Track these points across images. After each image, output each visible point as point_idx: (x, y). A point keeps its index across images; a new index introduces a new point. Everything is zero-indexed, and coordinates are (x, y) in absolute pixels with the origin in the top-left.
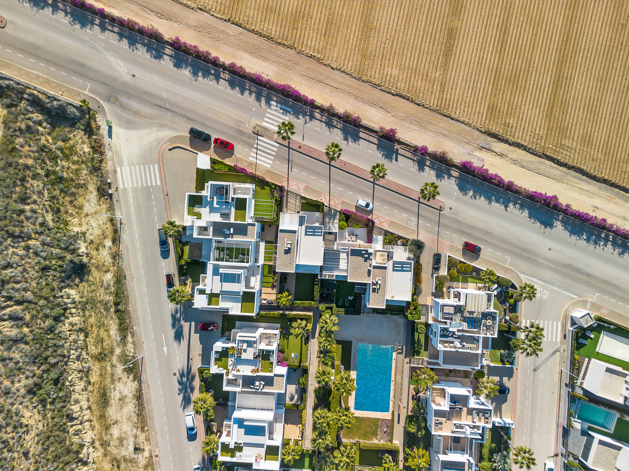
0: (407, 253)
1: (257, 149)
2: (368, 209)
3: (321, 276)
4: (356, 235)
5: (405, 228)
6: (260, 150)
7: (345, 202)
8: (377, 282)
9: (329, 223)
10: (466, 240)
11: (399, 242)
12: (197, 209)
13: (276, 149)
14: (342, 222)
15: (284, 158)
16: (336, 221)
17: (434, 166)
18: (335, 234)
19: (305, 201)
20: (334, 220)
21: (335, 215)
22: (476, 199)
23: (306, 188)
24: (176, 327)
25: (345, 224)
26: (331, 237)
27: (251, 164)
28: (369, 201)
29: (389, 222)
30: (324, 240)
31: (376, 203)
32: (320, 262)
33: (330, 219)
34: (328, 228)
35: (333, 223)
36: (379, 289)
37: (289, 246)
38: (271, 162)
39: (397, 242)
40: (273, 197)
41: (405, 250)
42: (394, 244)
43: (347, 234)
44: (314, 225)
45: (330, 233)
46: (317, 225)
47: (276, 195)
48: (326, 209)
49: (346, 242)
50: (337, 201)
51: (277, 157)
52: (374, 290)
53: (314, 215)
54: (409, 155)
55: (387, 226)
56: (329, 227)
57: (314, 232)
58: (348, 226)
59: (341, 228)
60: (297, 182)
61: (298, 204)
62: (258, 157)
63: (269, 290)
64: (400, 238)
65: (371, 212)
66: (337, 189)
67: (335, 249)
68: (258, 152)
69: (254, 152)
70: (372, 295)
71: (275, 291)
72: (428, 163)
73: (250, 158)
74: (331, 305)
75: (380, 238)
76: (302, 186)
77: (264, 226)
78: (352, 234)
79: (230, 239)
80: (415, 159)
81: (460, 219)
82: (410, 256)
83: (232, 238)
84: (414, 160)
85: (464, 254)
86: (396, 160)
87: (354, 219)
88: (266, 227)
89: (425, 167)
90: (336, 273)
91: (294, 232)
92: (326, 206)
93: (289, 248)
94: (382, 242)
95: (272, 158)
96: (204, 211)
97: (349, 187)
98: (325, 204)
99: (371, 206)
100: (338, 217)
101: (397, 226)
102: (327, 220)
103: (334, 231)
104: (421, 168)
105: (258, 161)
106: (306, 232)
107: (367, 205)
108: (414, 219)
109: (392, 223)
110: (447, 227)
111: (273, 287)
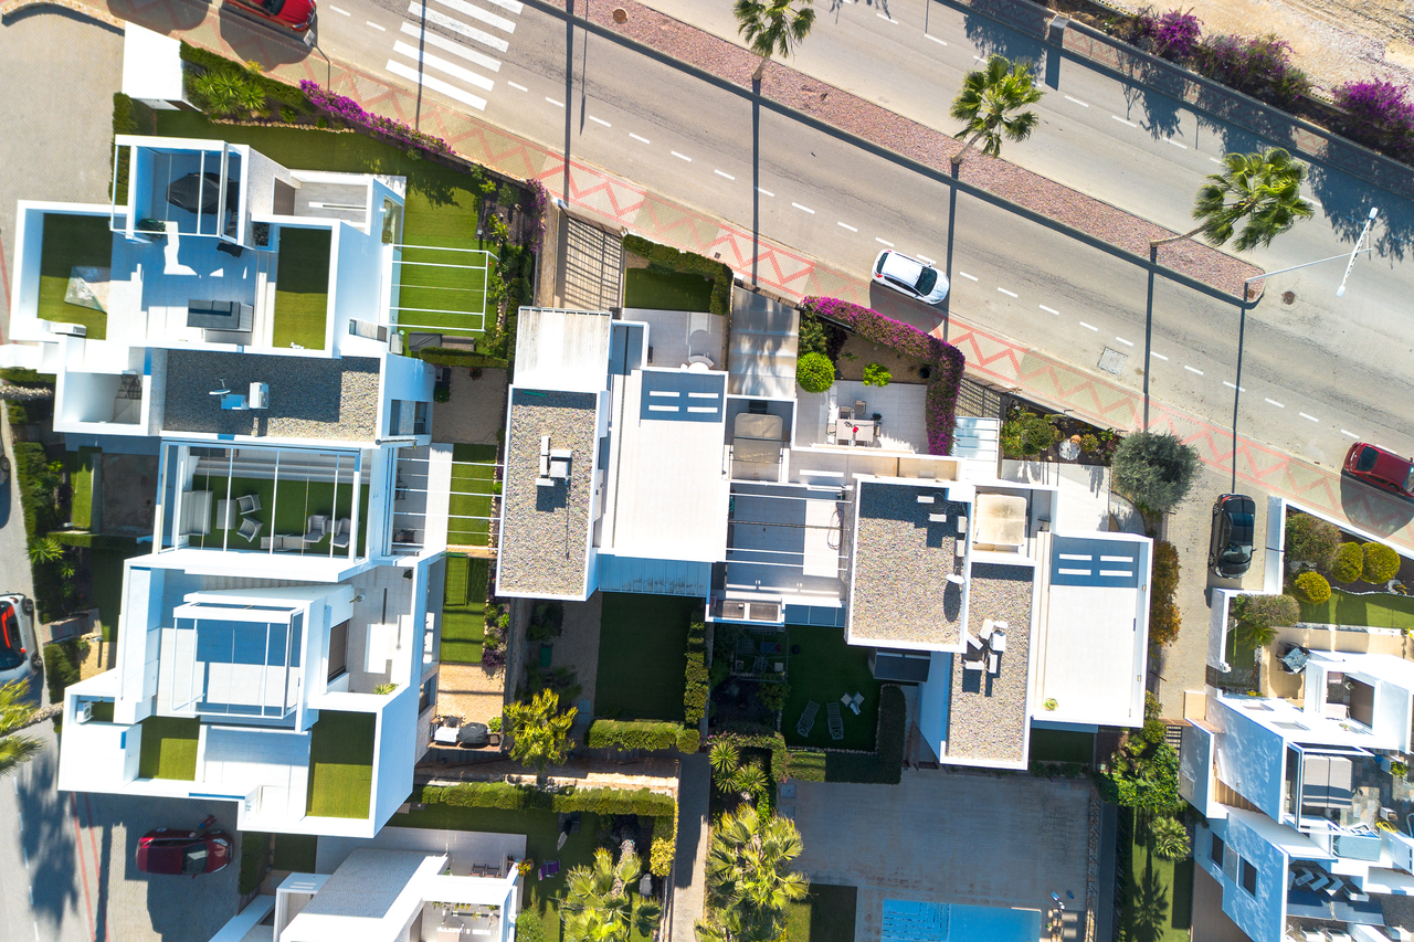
0: (1104, 495)
1: (423, 23)
2: (930, 298)
3: (717, 611)
4: (877, 417)
5: (1090, 384)
6: (436, 29)
7: (824, 268)
8: (986, 644)
9: (753, 359)
10: (1357, 438)
11: (1066, 445)
12: (82, 289)
13: (509, 26)
14: (812, 356)
15: (549, 68)
16: (788, 351)
17: (1217, 106)
18: (783, 410)
19: (642, 264)
20: (777, 346)
21: (782, 323)
22: (1400, 254)
23: (650, 203)
24: (42, 850)
25: (827, 363)
26: (763, 426)
27: (394, 91)
28: (935, 262)
29: (1019, 355)
30: (730, 437)
31: (962, 273)
32: (711, 547)
33: (758, 344)
34: (748, 383)
35: (772, 359)
36: (997, 675)
37: (559, 470)
38: (487, 84)
39: (1057, 448)
40: (493, 240)
41: (1096, 483)
42: (1044, 458)
43: (834, 412)
44: (684, 369)
45: (760, 407)
46: (699, 368)
47: (502, 227)
48: (738, 297)
49: (828, 447)
50: (787, 265)
51: (518, 60)
52: (971, 681)
53: (684, 326)
54: (1109, 57)
55: (1010, 373)
56: (755, 377)
57: (684, 402)
58: (838, 376)
59: (806, 383)
60: (607, 175)
61: (614, 275)
62: (429, 59)
63: (474, 677)
64: (1073, 427)
65: (941, 309)
66: (786, 208)
67: (783, 481)
68: (430, 37)
69: (407, 38)
70: (962, 702)
71: (497, 682)
72: (1192, 95)
73: (392, 66)
74: (762, 742)
75: (988, 430)
76: (629, 195)
77: (447, 372)
78: (854, 410)
79: (252, 438)
80: (1137, 75)
81: (1333, 344)
82: (1115, 508)
83: (262, 433)
84: (1129, 82)
85: (1349, 501)
86: (1053, 80)
87: (869, 343)
88: (460, 380)
89: (1181, 114)
90: (790, 596)
91: (585, 401)
92: (740, 284)
93: (559, 481)
94: (995, 446)
95: (494, 65)
96: (120, 296)
97: (840, 198)
98: (737, 275)
99: (941, 283)
100: (794, 333)
101: (1054, 376)
102: (746, 347)
103: (776, 395)
104: (1162, 117)
105: (428, 81)
106: (646, 400)
107: (927, 280)
108: (1131, 343)
109: (1034, 362)
110: (1273, 378)
111: (490, 663)
